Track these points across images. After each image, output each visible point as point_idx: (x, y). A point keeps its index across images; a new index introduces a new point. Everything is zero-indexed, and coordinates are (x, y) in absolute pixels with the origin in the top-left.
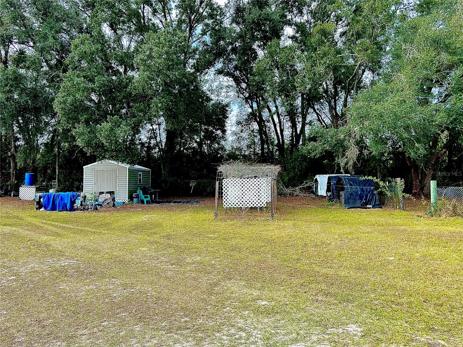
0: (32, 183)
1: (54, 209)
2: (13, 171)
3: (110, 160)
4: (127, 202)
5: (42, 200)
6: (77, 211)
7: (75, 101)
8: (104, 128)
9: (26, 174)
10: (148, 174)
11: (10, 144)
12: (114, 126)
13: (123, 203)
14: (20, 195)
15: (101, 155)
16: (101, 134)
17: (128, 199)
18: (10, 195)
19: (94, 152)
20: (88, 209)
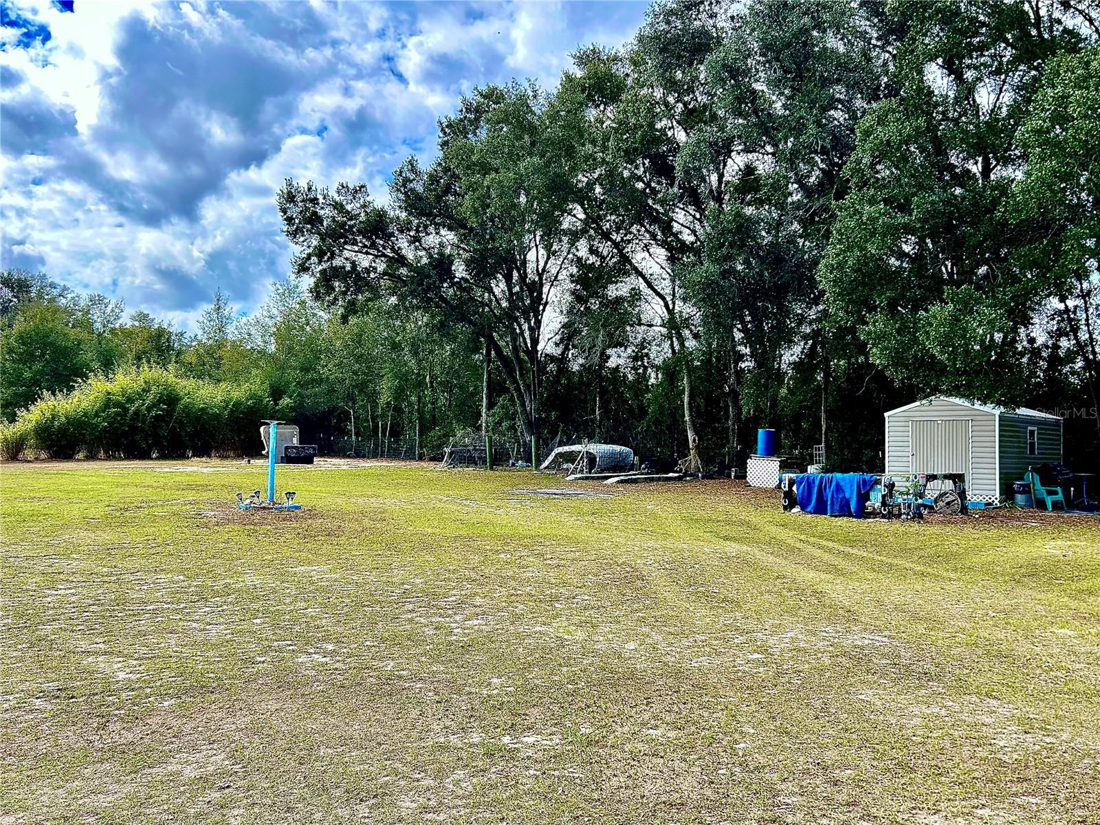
0: (771, 451)
1: (820, 509)
2: (733, 424)
3: (951, 395)
4: (996, 502)
5: (794, 488)
6: (874, 518)
7: (865, 260)
8: (937, 319)
9: (760, 431)
10: (1057, 430)
11: (726, 367)
12: (960, 310)
13: (986, 505)
14: (749, 477)
15: (928, 384)
16: (927, 332)
17: (1001, 494)
18: (729, 476)
19: (909, 378)
20: (899, 516)
